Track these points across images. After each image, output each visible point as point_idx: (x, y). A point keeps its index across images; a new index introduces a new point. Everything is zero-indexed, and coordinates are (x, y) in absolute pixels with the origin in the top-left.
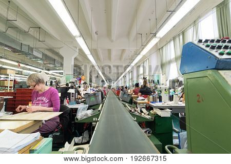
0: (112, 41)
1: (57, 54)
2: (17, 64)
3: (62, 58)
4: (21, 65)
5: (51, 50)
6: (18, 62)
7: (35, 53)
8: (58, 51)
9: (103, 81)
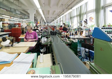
0: (50, 7)
1: (27, 12)
2: (10, 17)
3: (29, 14)
4: (12, 17)
5: (24, 10)
6: (10, 16)
7: (17, 12)
8: (27, 11)
9: (45, 23)
